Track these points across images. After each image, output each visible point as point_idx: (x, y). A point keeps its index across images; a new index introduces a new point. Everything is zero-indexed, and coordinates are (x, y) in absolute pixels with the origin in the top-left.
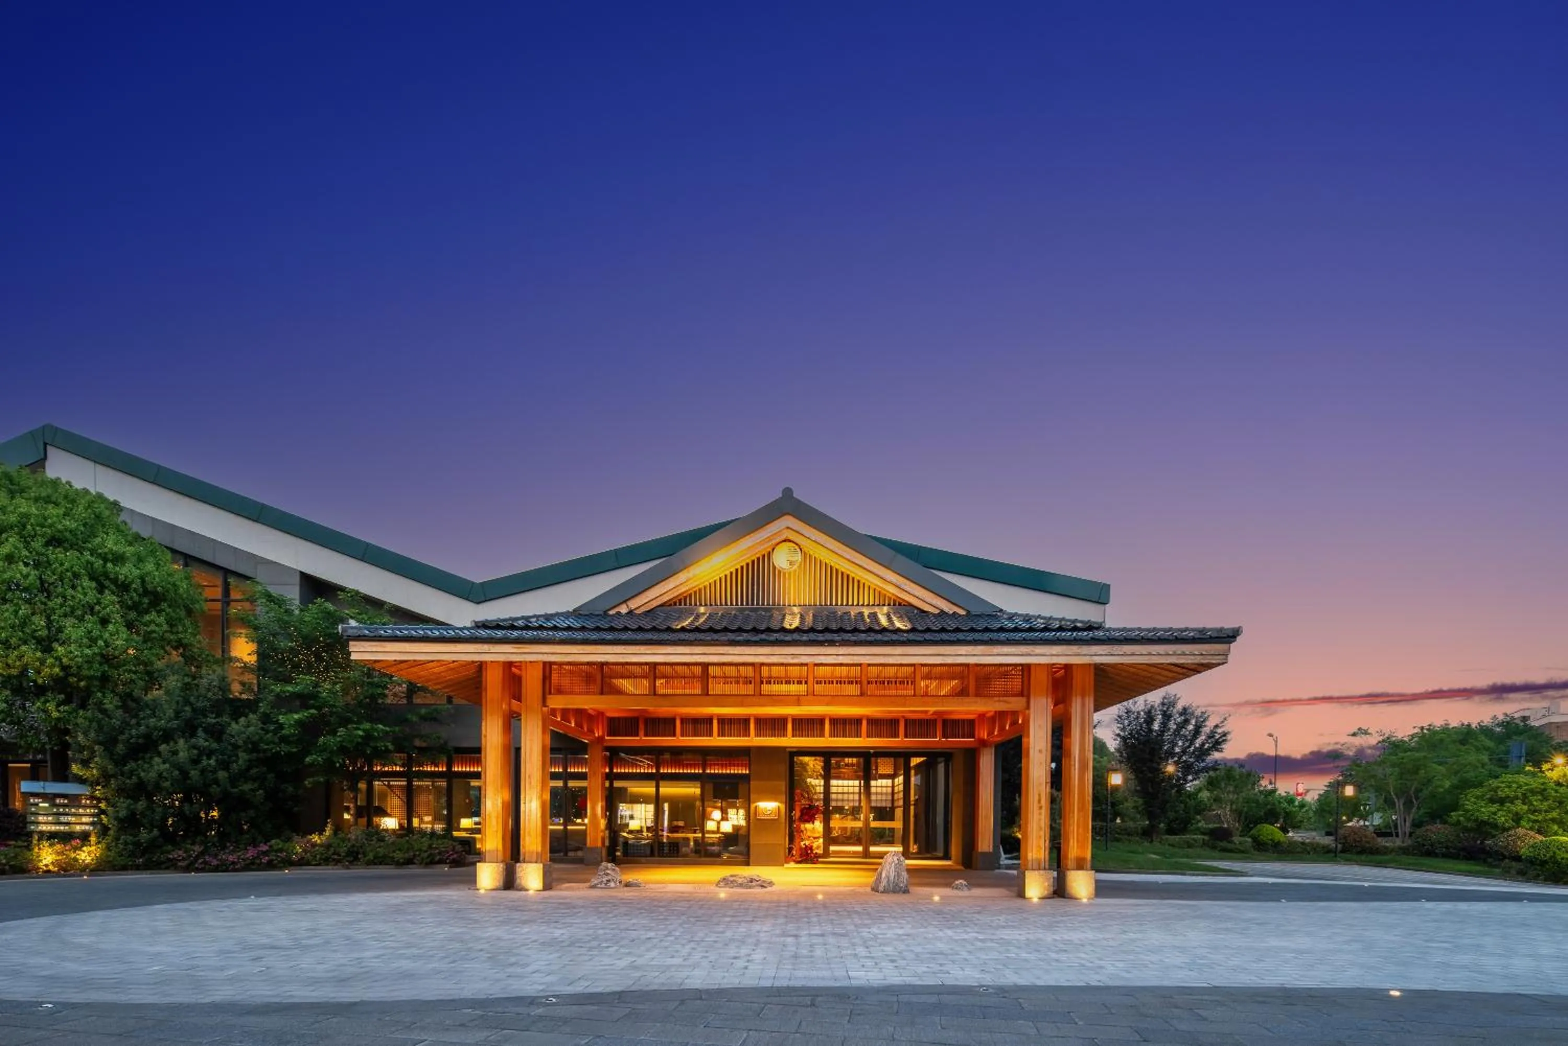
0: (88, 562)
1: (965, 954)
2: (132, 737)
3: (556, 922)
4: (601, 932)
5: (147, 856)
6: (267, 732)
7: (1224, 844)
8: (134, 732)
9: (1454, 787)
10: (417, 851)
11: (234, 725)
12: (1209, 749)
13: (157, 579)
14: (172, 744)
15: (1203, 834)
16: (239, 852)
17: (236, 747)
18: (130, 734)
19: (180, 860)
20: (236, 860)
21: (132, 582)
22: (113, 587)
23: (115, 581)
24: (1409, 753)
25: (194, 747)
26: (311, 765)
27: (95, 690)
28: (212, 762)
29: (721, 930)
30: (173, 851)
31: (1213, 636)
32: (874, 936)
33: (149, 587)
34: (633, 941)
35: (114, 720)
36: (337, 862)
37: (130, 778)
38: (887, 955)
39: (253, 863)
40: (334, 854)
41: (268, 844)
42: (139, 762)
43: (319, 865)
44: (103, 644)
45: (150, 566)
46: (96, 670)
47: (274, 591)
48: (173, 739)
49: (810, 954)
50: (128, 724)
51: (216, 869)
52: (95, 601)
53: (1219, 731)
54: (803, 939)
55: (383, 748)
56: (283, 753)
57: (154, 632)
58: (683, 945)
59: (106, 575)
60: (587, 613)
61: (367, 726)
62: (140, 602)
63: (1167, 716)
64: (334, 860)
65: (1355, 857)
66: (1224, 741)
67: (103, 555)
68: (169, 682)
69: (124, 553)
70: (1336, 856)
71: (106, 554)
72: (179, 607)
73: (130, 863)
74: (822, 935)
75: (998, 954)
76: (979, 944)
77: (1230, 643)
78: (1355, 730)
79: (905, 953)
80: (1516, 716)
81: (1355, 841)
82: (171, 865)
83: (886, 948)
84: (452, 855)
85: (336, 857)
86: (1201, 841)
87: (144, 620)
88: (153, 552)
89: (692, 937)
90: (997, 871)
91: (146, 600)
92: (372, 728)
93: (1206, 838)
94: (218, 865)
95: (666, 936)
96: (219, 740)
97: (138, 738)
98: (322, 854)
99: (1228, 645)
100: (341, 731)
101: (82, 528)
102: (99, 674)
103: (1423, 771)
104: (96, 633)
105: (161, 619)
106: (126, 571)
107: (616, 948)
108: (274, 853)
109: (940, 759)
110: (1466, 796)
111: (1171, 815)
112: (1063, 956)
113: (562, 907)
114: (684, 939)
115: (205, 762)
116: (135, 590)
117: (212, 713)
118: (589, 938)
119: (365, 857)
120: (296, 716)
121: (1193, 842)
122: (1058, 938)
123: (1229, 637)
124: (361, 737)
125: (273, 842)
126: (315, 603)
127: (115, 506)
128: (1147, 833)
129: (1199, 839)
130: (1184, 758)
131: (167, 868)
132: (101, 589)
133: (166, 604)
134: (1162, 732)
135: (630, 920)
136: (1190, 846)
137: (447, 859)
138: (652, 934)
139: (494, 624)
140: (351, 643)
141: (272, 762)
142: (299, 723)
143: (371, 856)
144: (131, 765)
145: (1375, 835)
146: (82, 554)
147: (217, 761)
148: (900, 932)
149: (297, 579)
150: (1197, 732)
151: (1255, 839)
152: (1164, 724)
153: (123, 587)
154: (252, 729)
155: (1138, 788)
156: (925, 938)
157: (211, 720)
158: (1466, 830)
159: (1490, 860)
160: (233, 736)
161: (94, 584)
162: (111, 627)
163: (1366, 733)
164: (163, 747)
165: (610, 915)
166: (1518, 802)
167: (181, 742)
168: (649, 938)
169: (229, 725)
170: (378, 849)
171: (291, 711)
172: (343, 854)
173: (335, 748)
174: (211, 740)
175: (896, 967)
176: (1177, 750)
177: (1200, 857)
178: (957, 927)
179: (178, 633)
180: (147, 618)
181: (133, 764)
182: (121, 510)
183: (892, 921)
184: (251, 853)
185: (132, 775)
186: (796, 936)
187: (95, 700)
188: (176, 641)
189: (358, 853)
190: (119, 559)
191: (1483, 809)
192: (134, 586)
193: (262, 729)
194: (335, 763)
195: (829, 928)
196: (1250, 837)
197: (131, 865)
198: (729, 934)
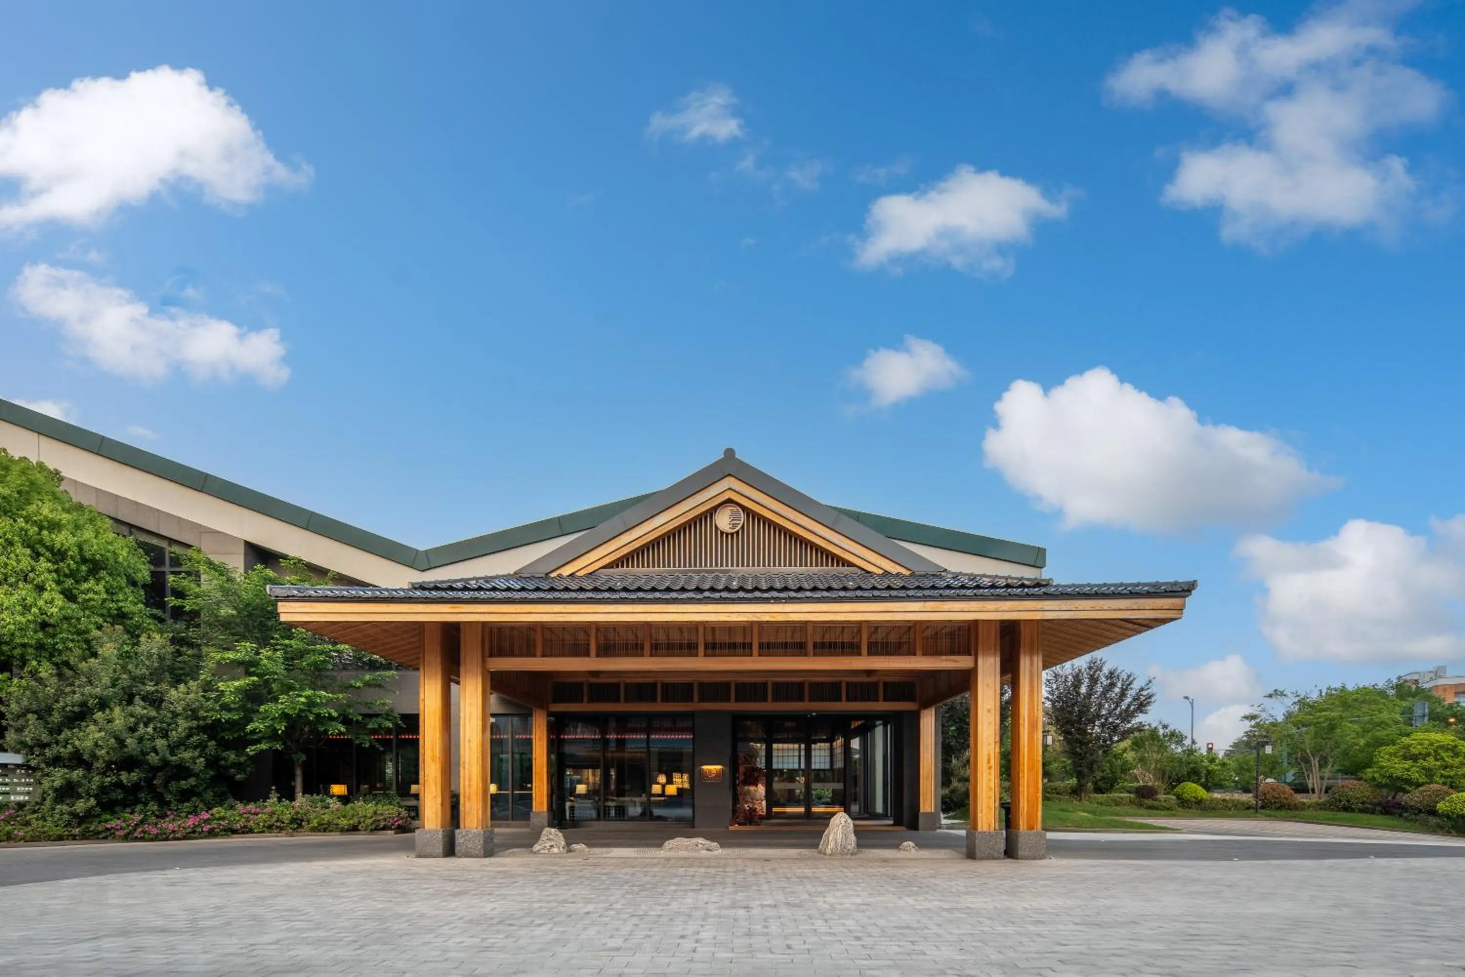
0: (22, 529)
1: (935, 929)
2: (67, 706)
3: (490, 894)
4: (536, 905)
5: (83, 826)
6: (208, 699)
7: (1149, 802)
8: (69, 699)
9: (1368, 745)
10: (361, 817)
11: (173, 692)
12: (1135, 711)
13: (95, 547)
14: (107, 711)
15: (1130, 792)
16: (179, 820)
17: (175, 715)
18: (65, 702)
19: (117, 830)
20: (176, 829)
21: (69, 549)
22: (48, 554)
23: (50, 549)
24: (1324, 713)
25: (132, 716)
26: (253, 732)
27: (30, 658)
28: (150, 730)
29: (667, 901)
30: (111, 820)
31: (1168, 590)
32: (831, 906)
33: (88, 555)
34: (570, 916)
35: (49, 688)
36: (281, 829)
37: (65, 747)
38: (850, 931)
39: (194, 832)
40: (277, 821)
41: (210, 812)
42: (74, 731)
43: (263, 832)
44: (37, 611)
45: (88, 534)
46: (32, 637)
47: (216, 559)
48: (109, 707)
49: (765, 930)
50: (63, 692)
51: (155, 839)
52: (29, 568)
53: (1144, 693)
54: (755, 912)
55: (327, 715)
56: (223, 720)
57: (93, 600)
58: (625, 920)
59: (41, 542)
60: (529, 576)
61: (309, 692)
62: (78, 570)
63: (1094, 680)
64: (277, 827)
65: (1274, 813)
66: (1148, 703)
67: (38, 522)
68: (105, 649)
69: (60, 520)
70: (1256, 812)
71: (40, 521)
72: (119, 575)
73: (66, 833)
74: (775, 906)
75: (969, 927)
76: (945, 914)
77: (1185, 597)
78: (1271, 691)
79: (870, 929)
80: (1408, 678)
81: (1274, 797)
82: (108, 835)
83: (847, 922)
84: (398, 821)
85: (279, 824)
86: (1128, 800)
87: (82, 588)
88: (91, 521)
89: (635, 911)
90: (938, 831)
91: (84, 568)
92: (315, 695)
93: (1132, 796)
94: (158, 834)
95: (608, 909)
96: (158, 708)
97: (73, 706)
98: (265, 821)
99: (1183, 599)
100: (283, 698)
101: (16, 496)
102: (33, 642)
103: (1339, 730)
104: (30, 601)
105: (100, 587)
106: (62, 539)
107: (550, 926)
108: (215, 822)
109: (878, 723)
110: (1380, 752)
111: (1098, 775)
112: (1040, 929)
113: (500, 876)
114: (627, 913)
115: (141, 729)
116: (72, 558)
117: (152, 680)
118: (521, 913)
119: (309, 824)
120: (236, 684)
121: (1120, 800)
122: (1027, 906)
123: (1185, 590)
124: (303, 703)
125: (215, 810)
126: (254, 570)
127: (56, 476)
128: (1076, 792)
129: (1126, 797)
130: (1110, 720)
131: (105, 838)
132: (36, 555)
133: (105, 572)
134: (1089, 695)
135: (570, 890)
136: (1117, 803)
137: (392, 825)
138: (590, 907)
139: (432, 585)
140: (280, 604)
141: (213, 729)
142: (238, 690)
143: (315, 823)
144: (66, 733)
145: (1292, 792)
146: (15, 521)
147: (155, 729)
148: (858, 900)
149: (242, 548)
150: (1123, 694)
151: (1178, 797)
152: (1091, 688)
153: (59, 555)
154: (192, 696)
155: (1067, 749)
156: (886, 908)
157: (150, 688)
158: (1380, 786)
159: (1405, 815)
160: (172, 703)
161: (28, 551)
162: (46, 595)
163: (1282, 694)
164: (99, 715)
165: (550, 885)
166: (1431, 759)
167: (117, 710)
168: (588, 913)
169: (167, 691)
170: (323, 816)
171: (234, 679)
172: (286, 821)
173: (277, 715)
174: (150, 708)
175: (863, 946)
176: (1104, 712)
177: (1128, 815)
178: (917, 894)
179: (118, 601)
180: (85, 586)
181: (69, 733)
182: (62, 480)
183: (847, 887)
184: (191, 821)
185: (67, 744)
186: (747, 908)
187: (30, 669)
188: (116, 609)
189: (302, 820)
190: (55, 526)
191: (1397, 766)
192: (70, 553)
193: (204, 696)
194: (278, 730)
195: (781, 897)
196: (1173, 795)
197: (68, 836)
198: (674, 906)
